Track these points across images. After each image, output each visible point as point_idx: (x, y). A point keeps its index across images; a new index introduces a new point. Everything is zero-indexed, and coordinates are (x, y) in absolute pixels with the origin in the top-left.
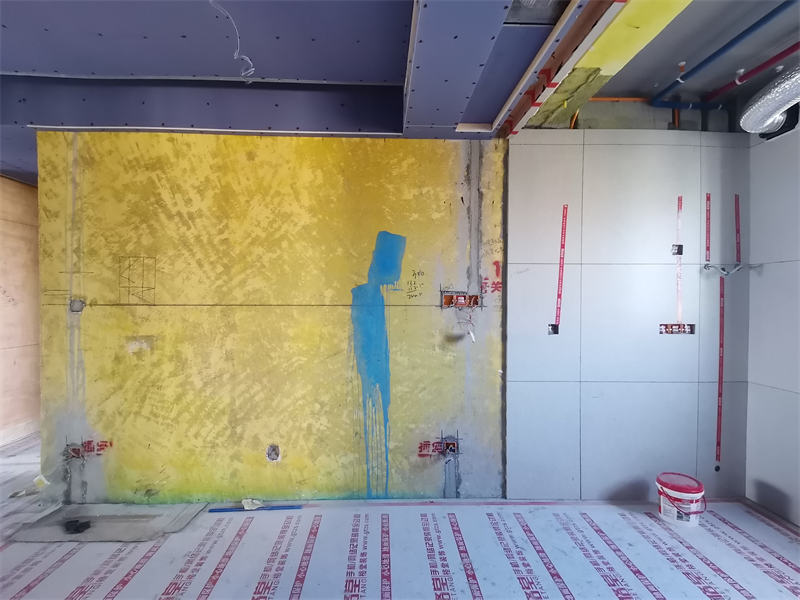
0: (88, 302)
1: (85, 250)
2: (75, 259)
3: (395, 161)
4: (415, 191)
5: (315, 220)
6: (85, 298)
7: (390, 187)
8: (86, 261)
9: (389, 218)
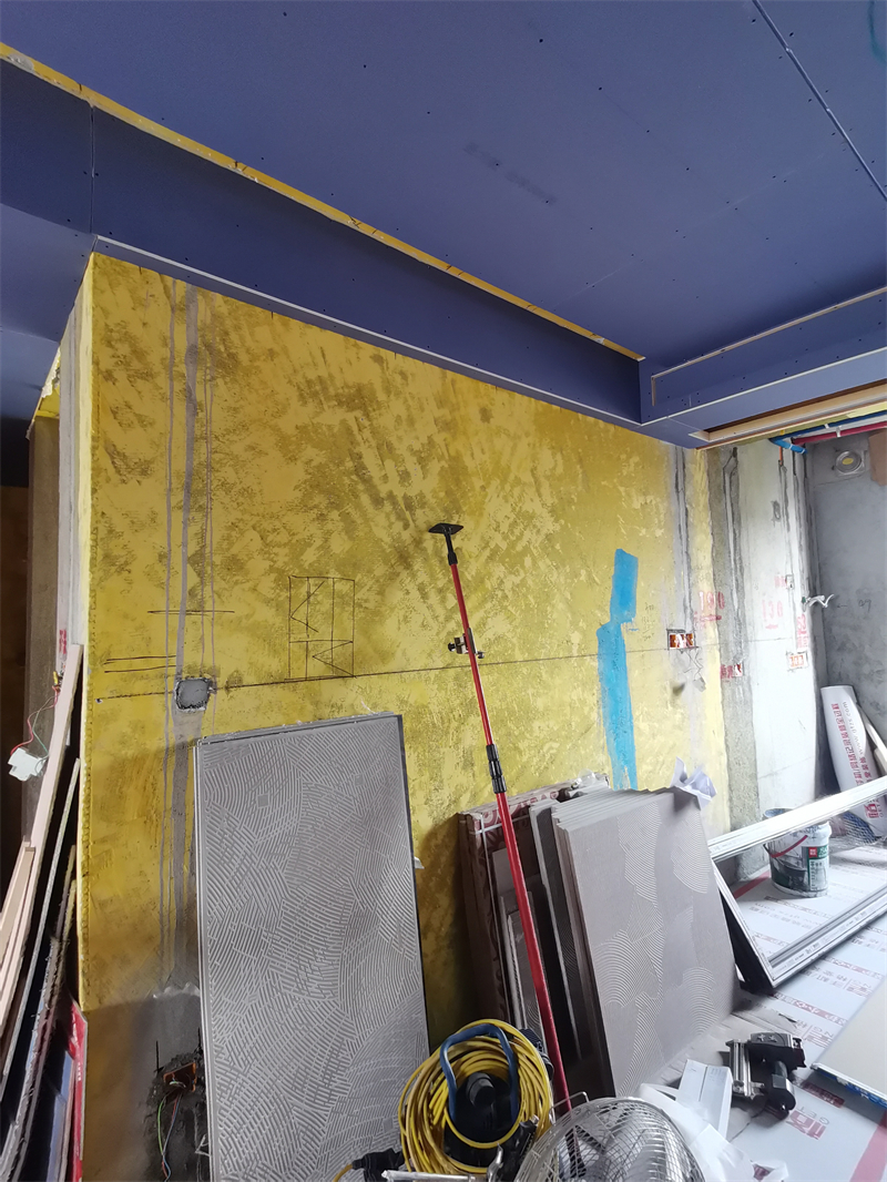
0: (221, 681)
1: (217, 559)
2: (193, 579)
3: (623, 457)
4: (642, 500)
5: (557, 527)
6: (215, 672)
7: (622, 489)
8: (219, 584)
9: (623, 531)
